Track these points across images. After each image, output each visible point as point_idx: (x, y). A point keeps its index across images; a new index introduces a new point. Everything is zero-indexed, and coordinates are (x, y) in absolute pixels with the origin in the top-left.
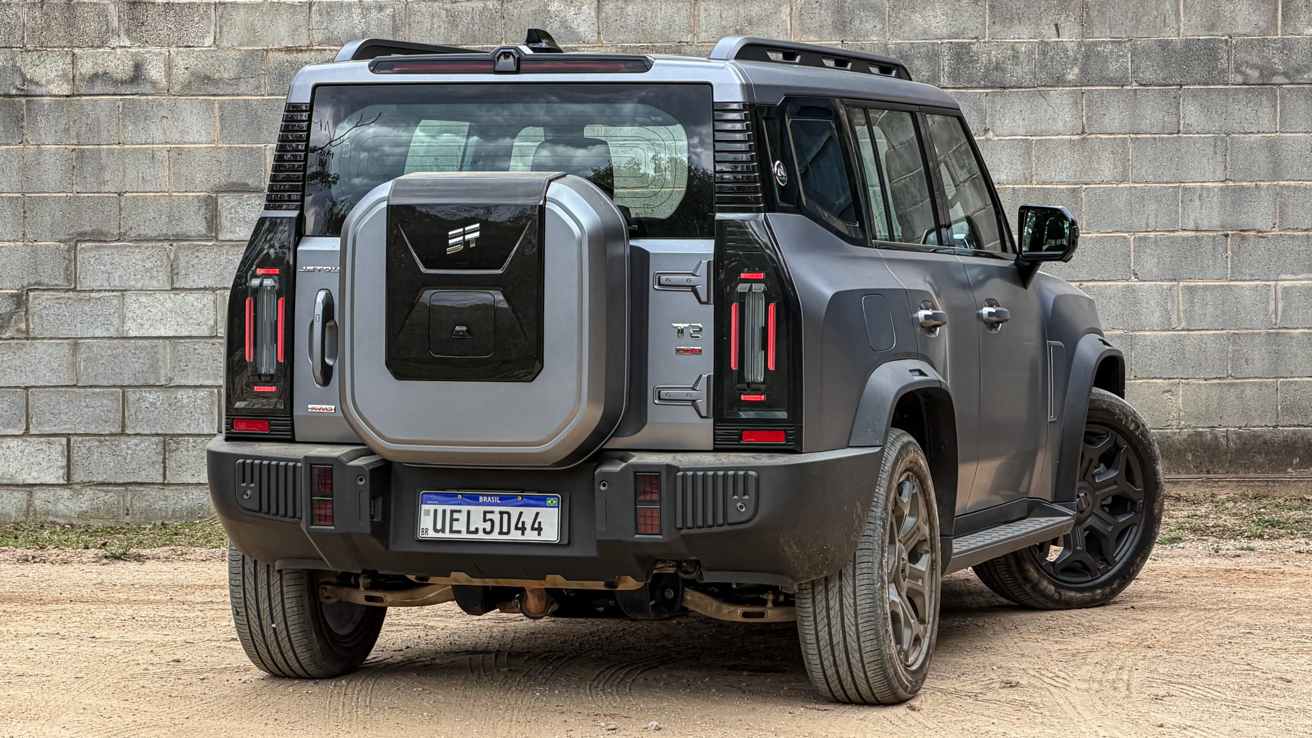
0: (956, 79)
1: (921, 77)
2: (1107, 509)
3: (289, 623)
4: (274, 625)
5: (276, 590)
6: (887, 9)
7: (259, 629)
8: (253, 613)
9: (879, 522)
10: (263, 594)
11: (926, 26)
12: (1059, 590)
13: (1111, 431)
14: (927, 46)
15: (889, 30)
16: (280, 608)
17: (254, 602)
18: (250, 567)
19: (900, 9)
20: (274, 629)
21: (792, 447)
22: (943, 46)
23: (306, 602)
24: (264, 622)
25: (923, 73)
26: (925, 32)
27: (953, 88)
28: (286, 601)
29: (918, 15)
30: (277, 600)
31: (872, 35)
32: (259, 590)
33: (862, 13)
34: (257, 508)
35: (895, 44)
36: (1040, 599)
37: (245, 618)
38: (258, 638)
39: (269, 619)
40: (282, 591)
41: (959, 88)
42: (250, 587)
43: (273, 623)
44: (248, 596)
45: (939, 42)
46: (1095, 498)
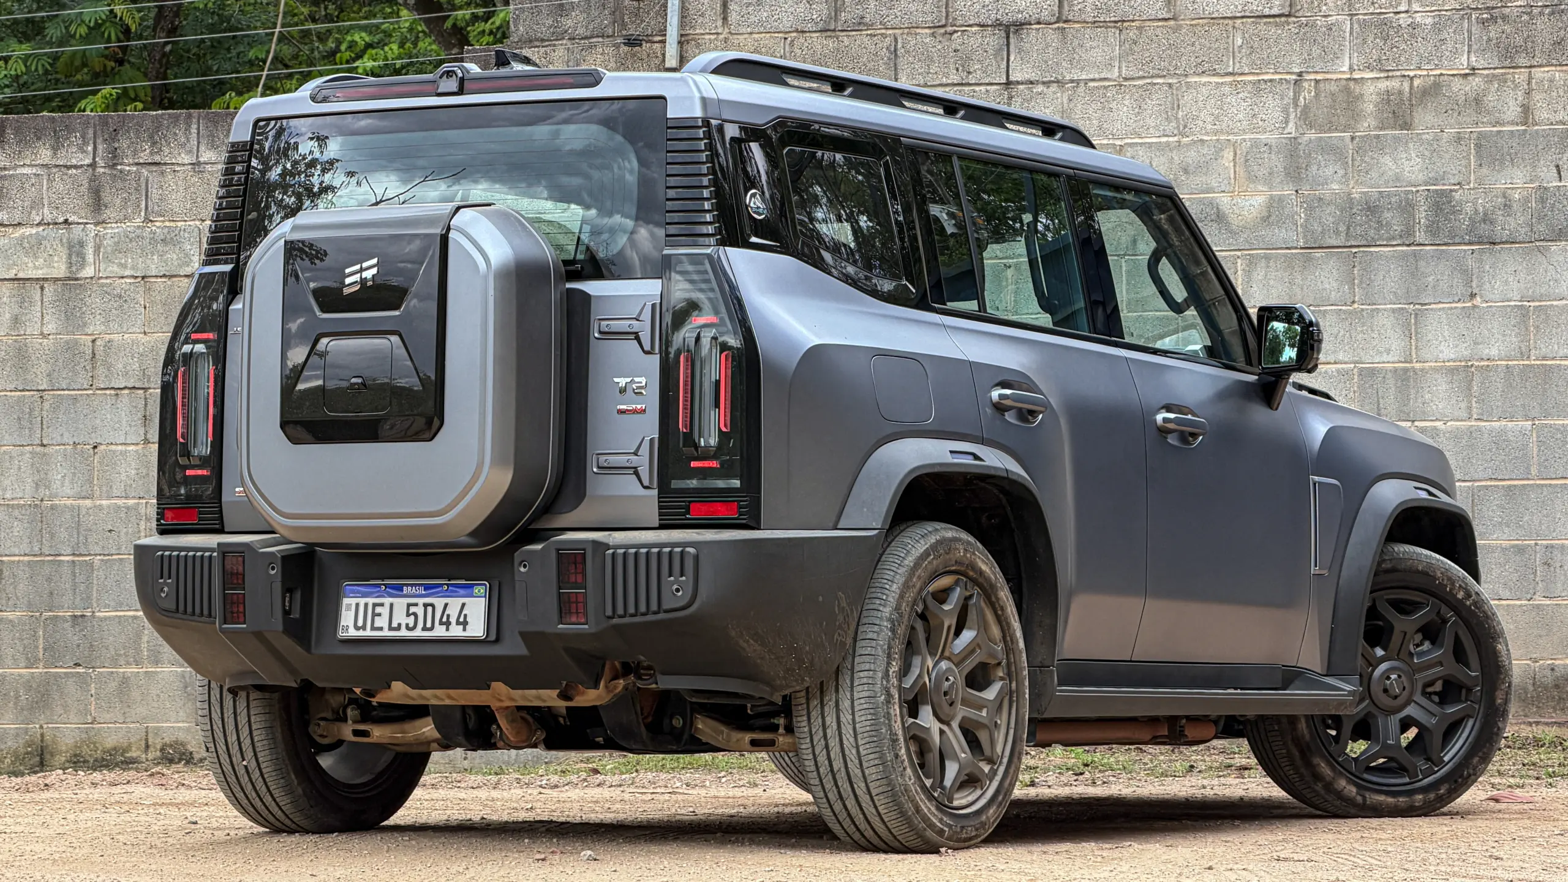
0: (1435, 234)
1: (1392, 233)
2: (1436, 699)
3: (261, 759)
4: (245, 763)
5: (243, 719)
6: (1351, 152)
7: (230, 768)
8: (222, 748)
9: (885, 624)
10: (230, 727)
11: (1397, 171)
12: (1362, 792)
13: (1432, 599)
14: (1399, 195)
15: (1353, 177)
16: (248, 741)
17: (221, 735)
18: (215, 692)
19: (1365, 151)
20: (246, 767)
21: (744, 521)
22: (1418, 195)
23: (279, 735)
24: (234, 759)
25: (1395, 228)
26: (1398, 178)
27: (1432, 245)
28: (255, 733)
29: (1387, 157)
30: (244, 733)
31: (1332, 183)
32: (226, 720)
33: (1320, 157)
34: (174, 607)
35: (1361, 193)
36: (1338, 803)
37: (214, 754)
38: (232, 779)
39: (239, 755)
40: (249, 721)
41: (1439, 245)
42: (216, 716)
43: (244, 760)
44: (215, 727)
45: (1414, 190)
46: (1412, 683)
